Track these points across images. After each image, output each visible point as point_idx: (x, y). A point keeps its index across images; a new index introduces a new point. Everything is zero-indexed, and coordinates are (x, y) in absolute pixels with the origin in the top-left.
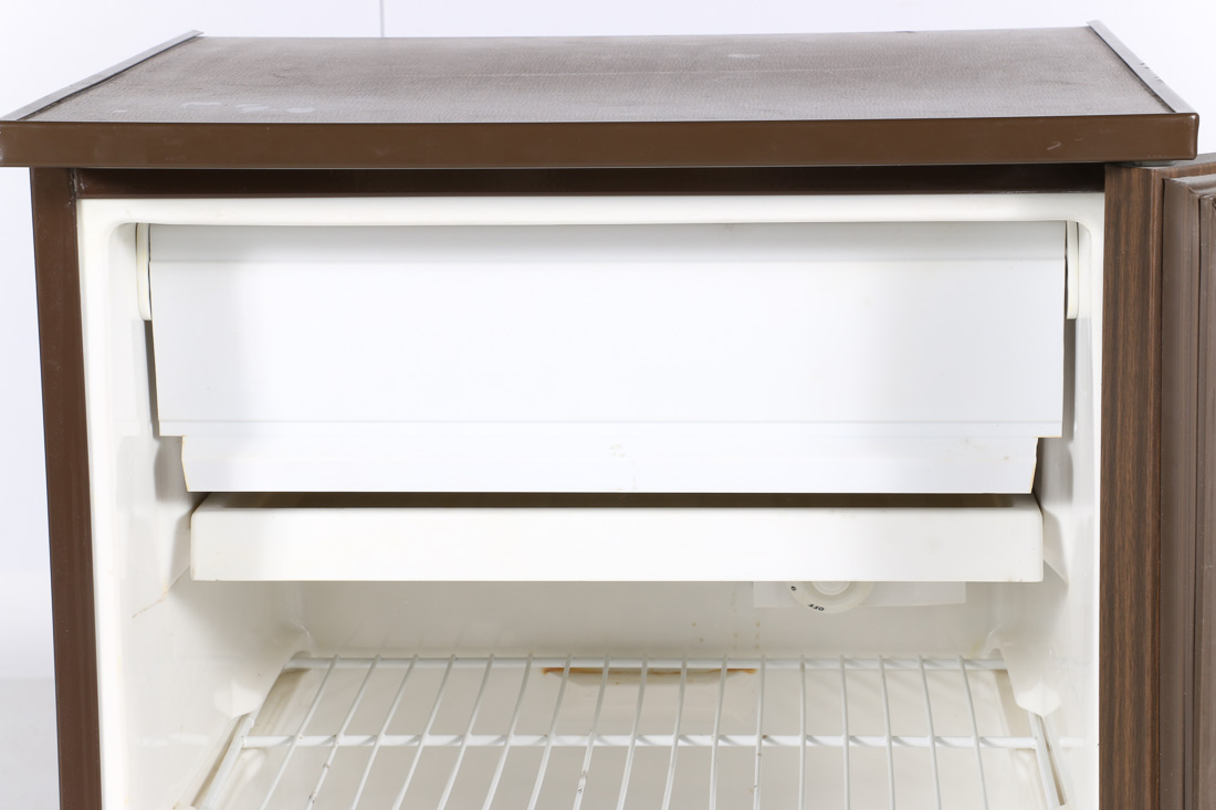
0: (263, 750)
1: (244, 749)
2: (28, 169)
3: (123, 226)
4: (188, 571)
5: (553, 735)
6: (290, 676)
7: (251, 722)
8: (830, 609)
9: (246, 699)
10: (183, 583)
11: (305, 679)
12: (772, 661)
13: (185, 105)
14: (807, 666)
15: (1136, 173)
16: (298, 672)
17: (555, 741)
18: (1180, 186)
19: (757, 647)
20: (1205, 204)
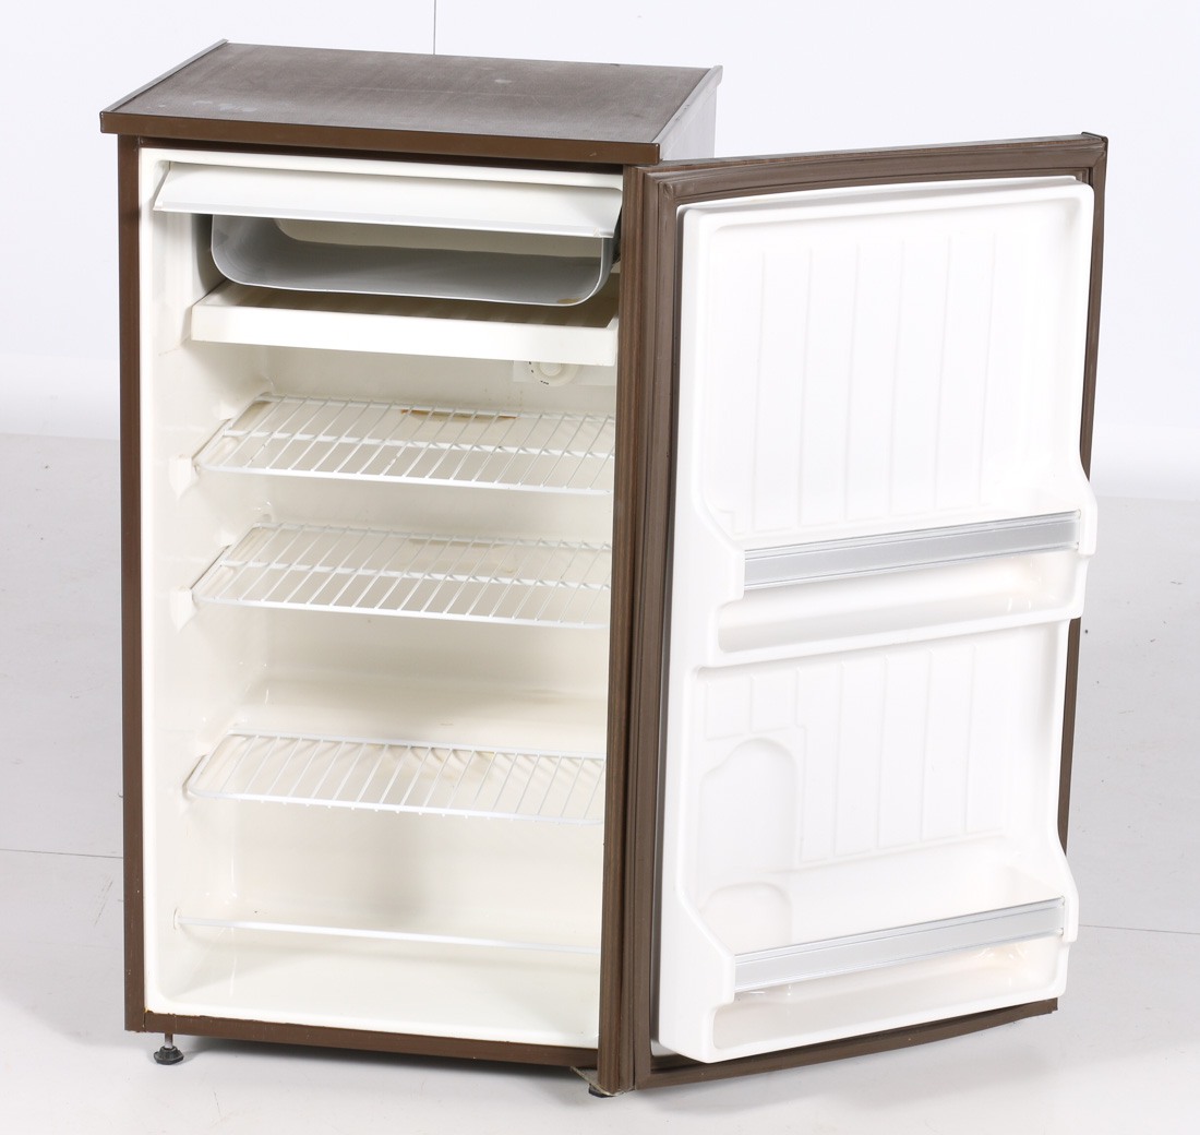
0: (235, 438)
1: (224, 436)
2: (116, 135)
3: (161, 161)
4: (190, 336)
5: (388, 440)
6: (259, 405)
7: (231, 424)
8: (553, 384)
9: (229, 411)
10: (187, 342)
11: (268, 407)
12: (525, 412)
13: (194, 103)
14: (544, 417)
15: (633, 169)
16: (265, 403)
17: (388, 443)
18: (649, 177)
19: (520, 405)
20: (661, 187)
